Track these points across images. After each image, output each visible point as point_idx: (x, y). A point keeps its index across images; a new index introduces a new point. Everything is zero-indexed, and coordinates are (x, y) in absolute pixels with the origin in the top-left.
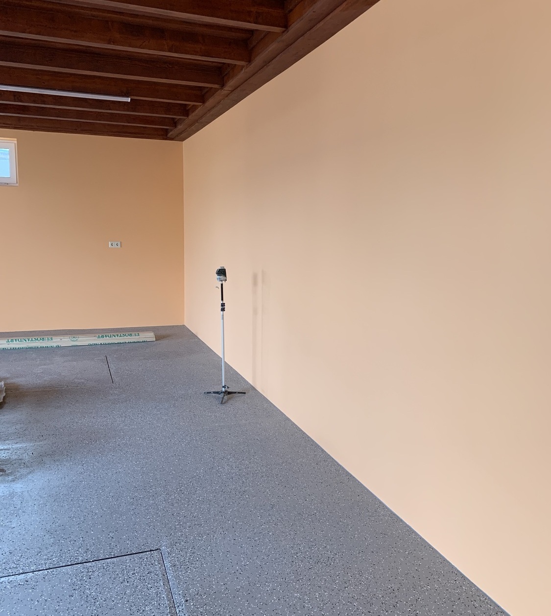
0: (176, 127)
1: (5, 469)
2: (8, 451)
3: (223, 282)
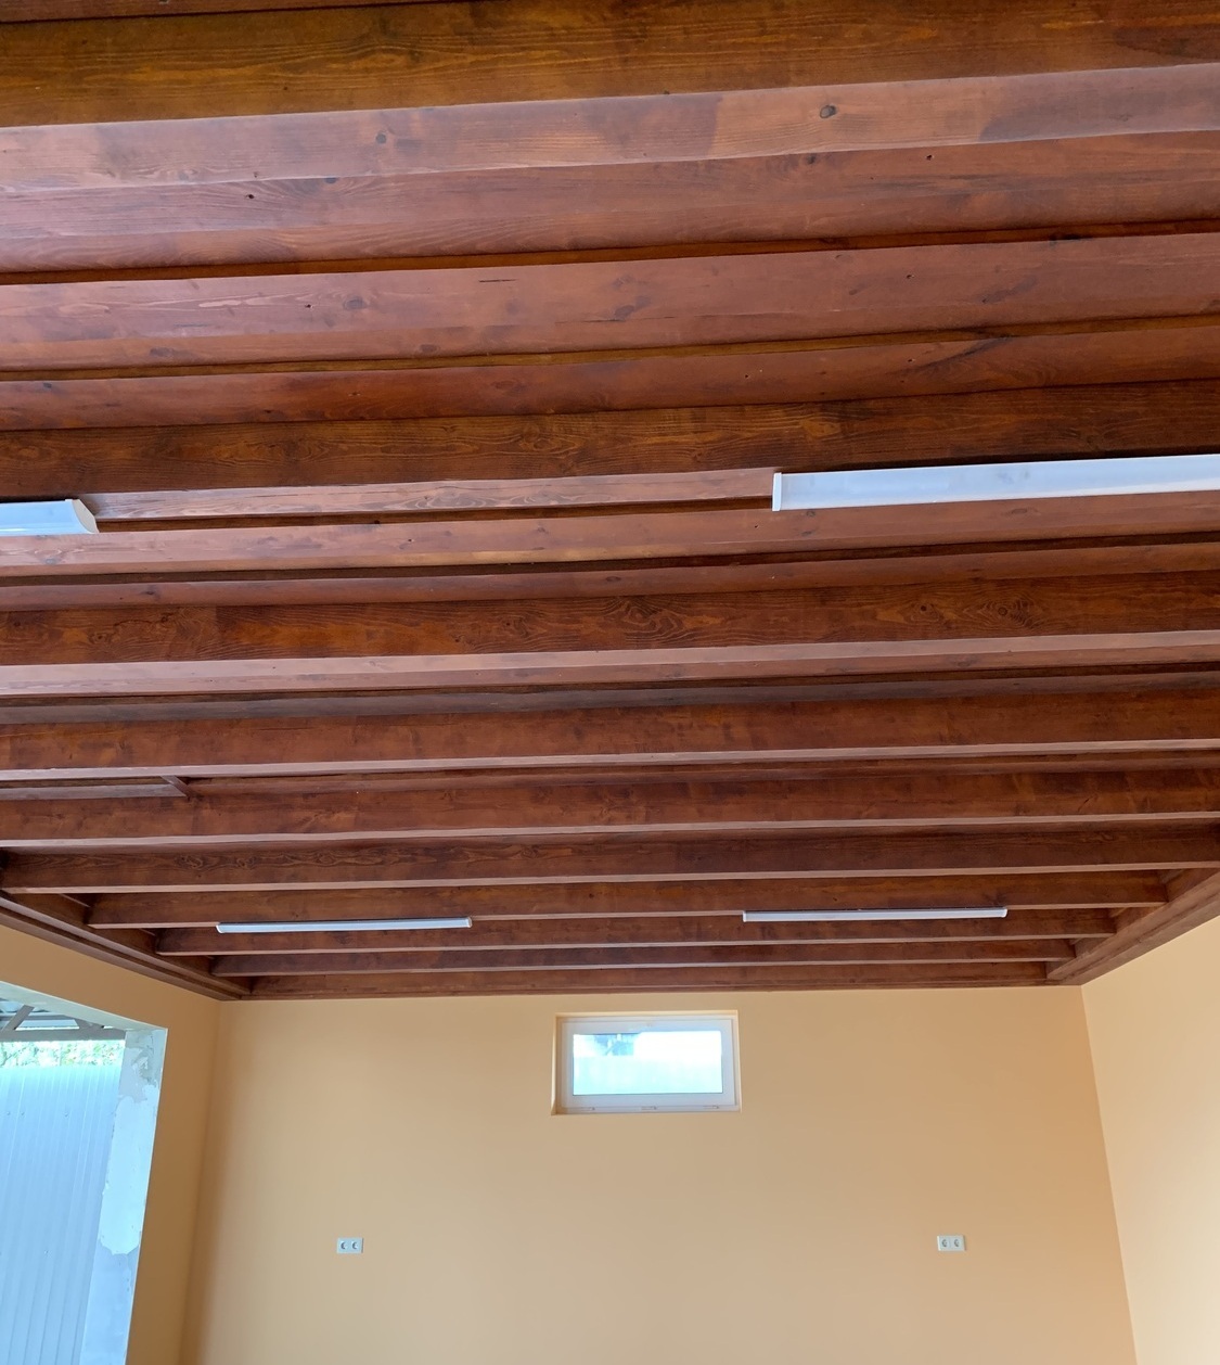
0: (1075, 957)
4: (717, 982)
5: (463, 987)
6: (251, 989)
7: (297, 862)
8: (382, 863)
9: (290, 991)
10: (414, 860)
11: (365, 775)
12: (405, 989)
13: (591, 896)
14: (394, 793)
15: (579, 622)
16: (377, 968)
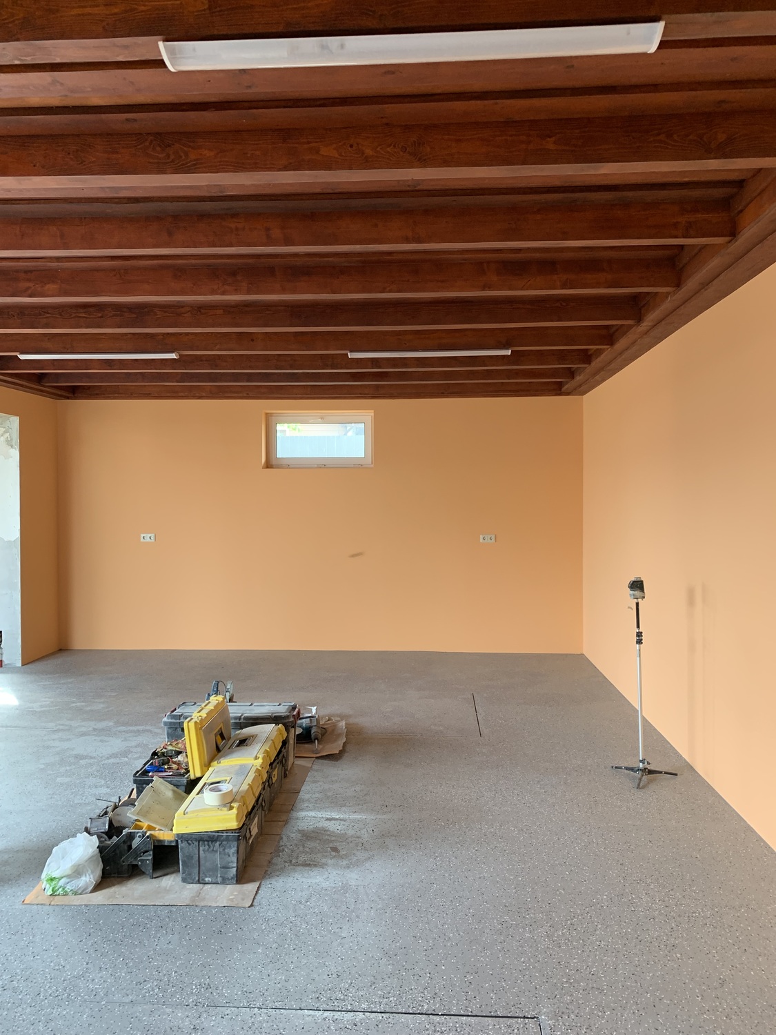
0: (573, 379)
1: (340, 848)
2: (344, 823)
3: (640, 600)
4: (361, 394)
5: (204, 394)
6: (74, 393)
7: (48, 315)
8: (102, 317)
9: (97, 394)
10: (121, 316)
11: (58, 259)
12: (168, 394)
13: (252, 340)
14: (83, 271)
15: (117, 153)
16: (143, 382)
